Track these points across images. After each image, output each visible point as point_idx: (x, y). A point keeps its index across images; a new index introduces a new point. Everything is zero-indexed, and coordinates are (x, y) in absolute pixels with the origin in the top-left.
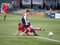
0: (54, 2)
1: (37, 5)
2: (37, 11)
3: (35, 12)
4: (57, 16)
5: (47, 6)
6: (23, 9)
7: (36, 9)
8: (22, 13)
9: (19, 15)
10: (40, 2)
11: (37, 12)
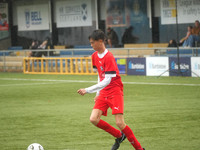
0: (136, 12)
1: (76, 28)
2: (76, 54)
3: (70, 58)
4: (154, 67)
5: (111, 30)
6: (24, 48)
7: (72, 47)
8: (20, 63)
9: (6, 71)
10: (85, 18)
11: (75, 58)
